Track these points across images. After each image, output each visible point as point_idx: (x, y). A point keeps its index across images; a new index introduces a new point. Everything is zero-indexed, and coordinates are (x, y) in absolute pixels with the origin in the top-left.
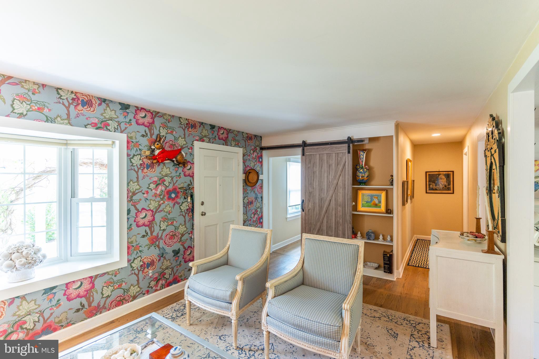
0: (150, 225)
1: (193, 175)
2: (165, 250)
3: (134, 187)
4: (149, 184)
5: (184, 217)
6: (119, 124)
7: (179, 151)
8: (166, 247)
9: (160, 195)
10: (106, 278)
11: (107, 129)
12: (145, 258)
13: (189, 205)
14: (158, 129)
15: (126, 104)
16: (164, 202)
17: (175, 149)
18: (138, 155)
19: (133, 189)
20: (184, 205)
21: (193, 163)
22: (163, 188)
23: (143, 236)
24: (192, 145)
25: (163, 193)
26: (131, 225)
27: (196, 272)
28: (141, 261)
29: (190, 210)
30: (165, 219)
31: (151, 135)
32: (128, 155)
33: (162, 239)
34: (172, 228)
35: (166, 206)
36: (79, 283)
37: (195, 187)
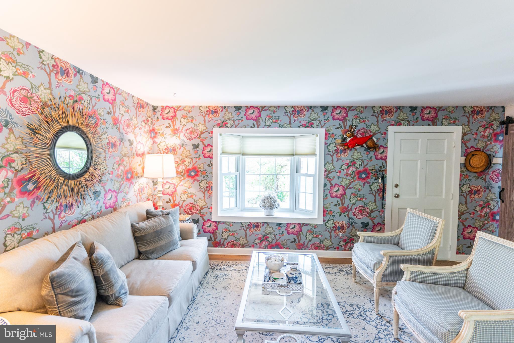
0: (342, 197)
1: (387, 158)
2: (354, 220)
3: (329, 167)
4: (342, 166)
5: (375, 196)
6: (320, 122)
7: (370, 138)
8: (355, 218)
9: (351, 175)
10: (309, 228)
12: (337, 222)
13: (380, 185)
14: (351, 120)
15: (325, 106)
16: (354, 181)
18: (333, 143)
19: (329, 169)
20: (374, 185)
21: (387, 147)
22: (354, 169)
23: (336, 205)
25: (354, 173)
26: (326, 195)
28: (333, 223)
30: (354, 195)
31: (345, 127)
32: (326, 144)
33: (352, 211)
34: (361, 203)
35: (356, 184)
36: (293, 226)
37: (388, 169)
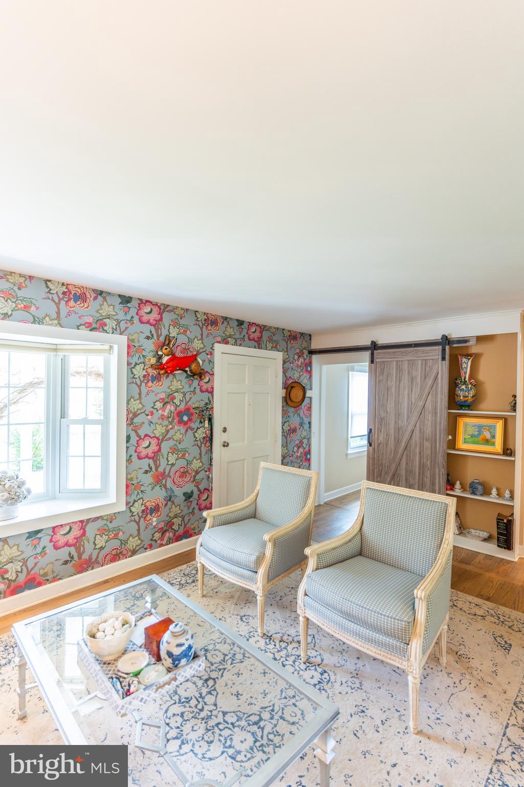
0: (155, 457)
1: (213, 391)
2: (173, 491)
3: (134, 406)
4: (154, 403)
5: (200, 448)
6: (118, 323)
7: (193, 358)
8: (174, 488)
9: (168, 418)
10: (100, 523)
11: (103, 329)
12: (148, 501)
13: (206, 431)
14: (167, 328)
15: (127, 295)
16: (173, 427)
17: (189, 354)
18: (140, 363)
19: (134, 409)
20: (199, 431)
21: (213, 374)
22: (173, 408)
23: (146, 472)
24: (211, 348)
25: (172, 414)
26: (131, 456)
27: (211, 525)
28: (142, 504)
29: (208, 439)
30: (174, 450)
31: (158, 337)
32: (129, 364)
33: (170, 477)
34: (182, 463)
35: (176, 433)
36: (68, 528)
37: (215, 406)
